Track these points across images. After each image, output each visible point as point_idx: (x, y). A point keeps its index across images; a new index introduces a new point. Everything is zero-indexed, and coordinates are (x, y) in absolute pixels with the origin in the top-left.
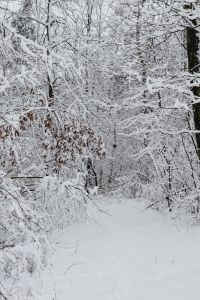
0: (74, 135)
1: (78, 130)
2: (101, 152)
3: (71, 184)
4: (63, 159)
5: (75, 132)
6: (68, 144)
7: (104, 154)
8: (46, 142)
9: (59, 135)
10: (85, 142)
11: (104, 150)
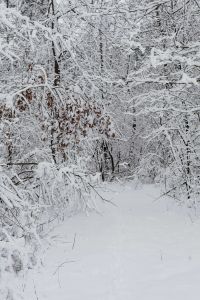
0: (77, 115)
1: (81, 110)
2: (110, 133)
3: (70, 170)
4: (66, 142)
5: (78, 112)
6: (71, 125)
7: (114, 135)
8: (46, 123)
9: (61, 115)
10: (91, 122)
11: (113, 131)
